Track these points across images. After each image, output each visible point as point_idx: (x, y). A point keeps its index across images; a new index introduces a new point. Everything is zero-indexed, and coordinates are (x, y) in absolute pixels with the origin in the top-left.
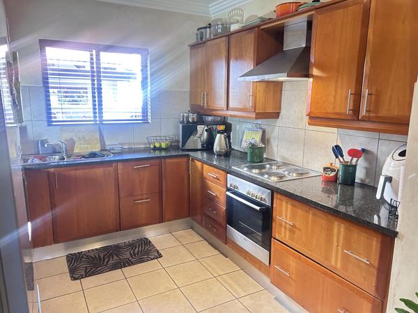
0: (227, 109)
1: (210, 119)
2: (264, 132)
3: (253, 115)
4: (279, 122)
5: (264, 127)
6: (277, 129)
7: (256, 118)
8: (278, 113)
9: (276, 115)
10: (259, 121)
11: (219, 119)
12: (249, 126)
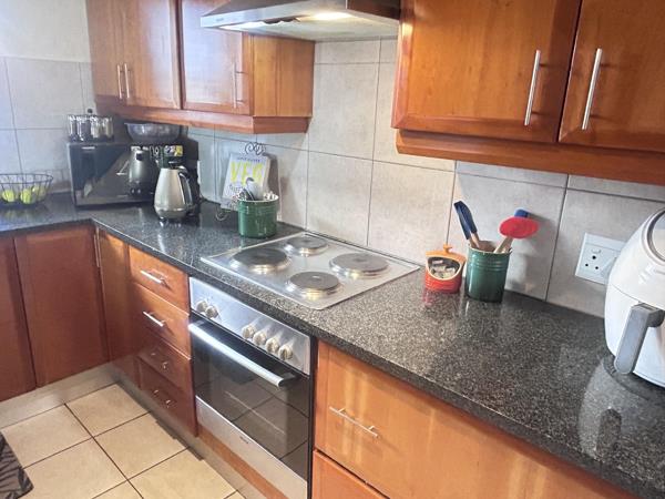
0: (182, 108)
1: (144, 130)
2: (274, 163)
3: (249, 123)
4: (309, 140)
5: (273, 151)
6: (304, 158)
7: (256, 131)
8: (306, 121)
9: (301, 124)
10: (262, 139)
11: (167, 130)
12: (239, 148)
